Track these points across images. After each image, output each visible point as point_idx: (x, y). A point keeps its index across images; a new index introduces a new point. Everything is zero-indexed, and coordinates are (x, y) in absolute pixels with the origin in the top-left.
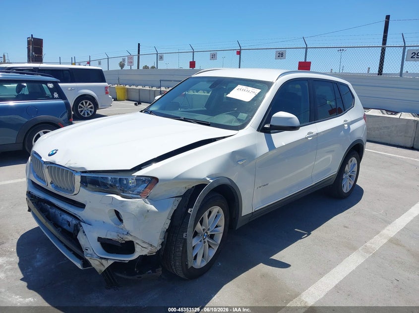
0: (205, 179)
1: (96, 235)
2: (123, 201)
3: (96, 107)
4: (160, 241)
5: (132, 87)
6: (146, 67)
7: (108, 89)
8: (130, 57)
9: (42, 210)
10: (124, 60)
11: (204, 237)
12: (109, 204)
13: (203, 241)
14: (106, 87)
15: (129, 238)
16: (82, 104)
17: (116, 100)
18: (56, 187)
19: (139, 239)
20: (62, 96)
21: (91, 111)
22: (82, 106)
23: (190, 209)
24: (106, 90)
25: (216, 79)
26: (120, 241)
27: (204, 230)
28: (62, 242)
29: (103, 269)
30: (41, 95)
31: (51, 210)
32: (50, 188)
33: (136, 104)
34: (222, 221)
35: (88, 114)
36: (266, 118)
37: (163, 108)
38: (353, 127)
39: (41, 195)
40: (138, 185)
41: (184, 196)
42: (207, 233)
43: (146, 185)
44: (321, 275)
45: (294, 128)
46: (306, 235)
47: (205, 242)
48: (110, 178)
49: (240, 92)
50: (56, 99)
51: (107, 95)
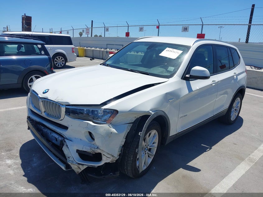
0: (148, 112)
1: (76, 148)
2: (95, 126)
3: (66, 60)
4: (119, 153)
5: (88, 48)
6: (96, 36)
7: (74, 50)
8: (87, 29)
9: (38, 130)
10: (83, 31)
11: (146, 150)
12: (85, 128)
13: (145, 153)
14: (73, 48)
15: (98, 151)
16: (57, 59)
17: (78, 56)
18: (48, 115)
19: (105, 152)
20: (47, 53)
21: (63, 63)
22: (57, 60)
23: (140, 133)
24: (73, 50)
25: (151, 44)
26: (92, 153)
27: (146, 145)
28: (51, 152)
29: (80, 171)
30: (33, 52)
31: (44, 130)
32: (44, 115)
33: (91, 59)
34: (156, 140)
35: (61, 65)
36: (187, 70)
37: (114, 62)
38: (239, 77)
39: (38, 119)
40: (104, 115)
41: (134, 123)
42: (147, 147)
43: (110, 115)
44: (223, 177)
45: (206, 78)
46: (209, 149)
47: (146, 154)
48: (85, 109)
49: (168, 53)
50: (43, 55)
51: (73, 53)
